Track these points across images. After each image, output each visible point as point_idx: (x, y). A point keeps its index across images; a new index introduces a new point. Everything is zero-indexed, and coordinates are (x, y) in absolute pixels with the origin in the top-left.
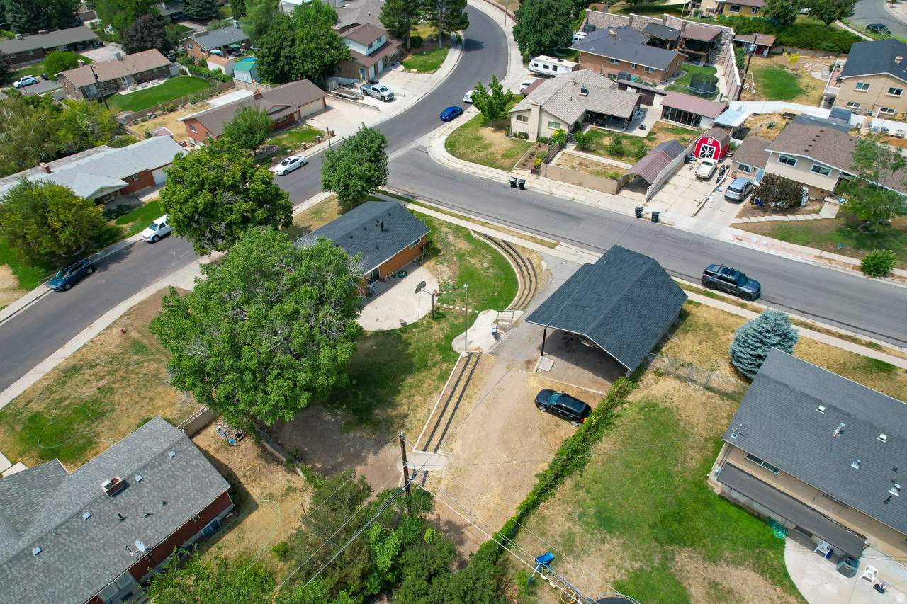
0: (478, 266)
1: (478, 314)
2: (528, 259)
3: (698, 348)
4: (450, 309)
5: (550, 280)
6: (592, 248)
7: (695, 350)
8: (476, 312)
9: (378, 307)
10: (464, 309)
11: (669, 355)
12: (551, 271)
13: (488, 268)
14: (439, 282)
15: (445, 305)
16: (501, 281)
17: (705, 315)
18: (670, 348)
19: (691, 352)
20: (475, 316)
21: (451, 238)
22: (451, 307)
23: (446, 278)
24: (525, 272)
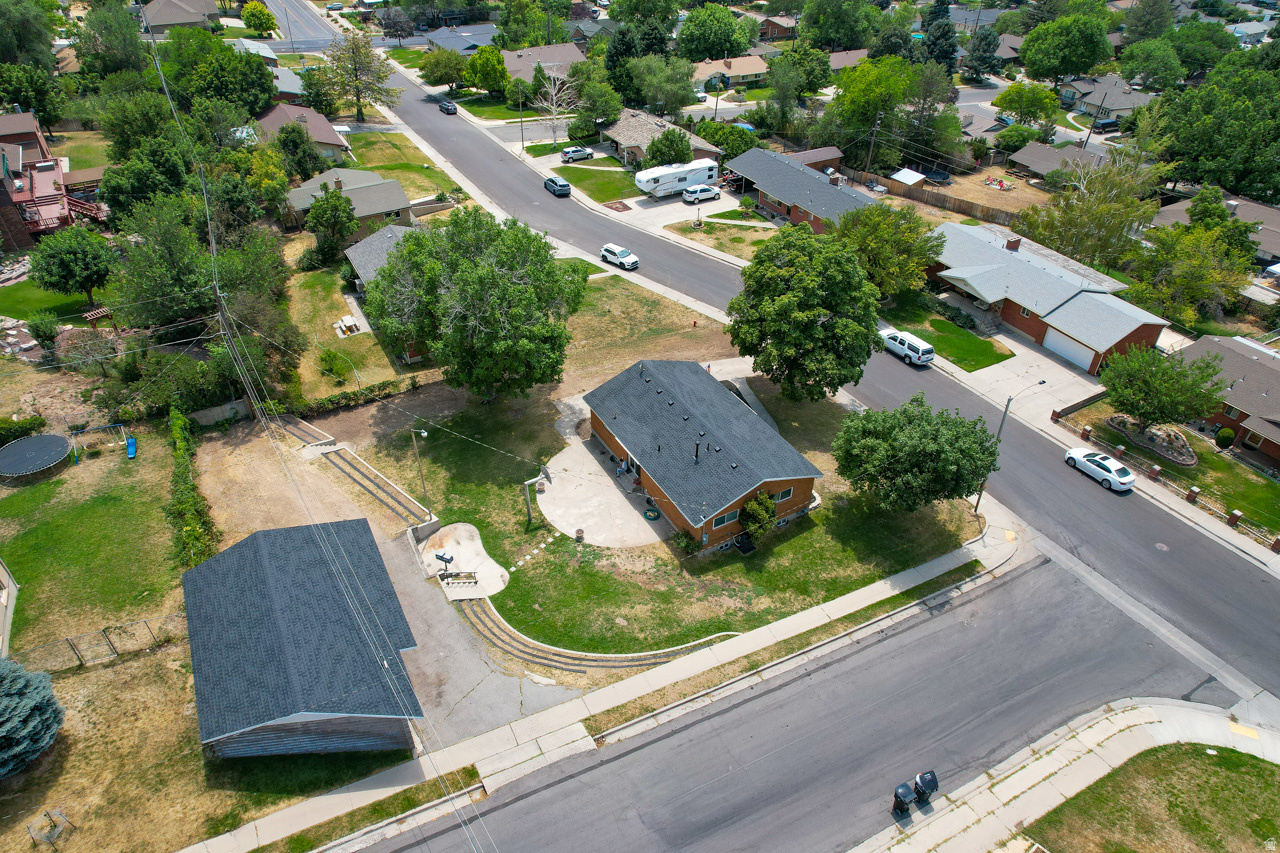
0: (625, 610)
1: (507, 569)
2: (585, 672)
3: (139, 724)
4: (540, 543)
5: (494, 667)
6: (533, 784)
7: (143, 715)
8: (513, 569)
9: (592, 477)
10: (528, 557)
11: (175, 676)
12: (515, 680)
13: (609, 620)
14: (608, 549)
15: (550, 540)
16: (565, 626)
17: (178, 808)
18: (183, 689)
19: (146, 708)
20: (506, 564)
21: (730, 603)
22: (543, 546)
23: (617, 561)
24: (556, 658)
